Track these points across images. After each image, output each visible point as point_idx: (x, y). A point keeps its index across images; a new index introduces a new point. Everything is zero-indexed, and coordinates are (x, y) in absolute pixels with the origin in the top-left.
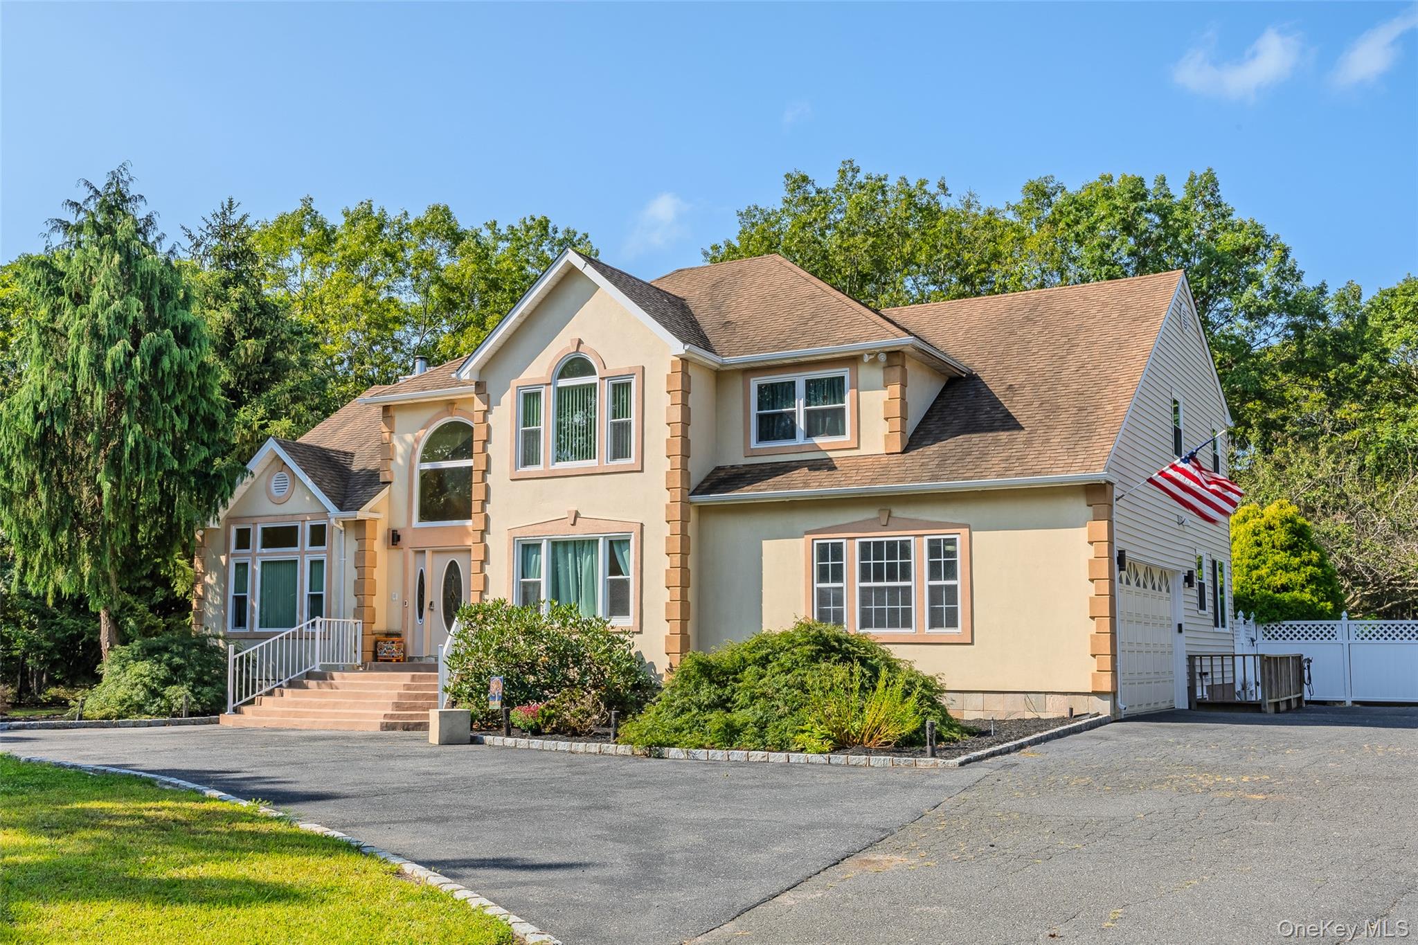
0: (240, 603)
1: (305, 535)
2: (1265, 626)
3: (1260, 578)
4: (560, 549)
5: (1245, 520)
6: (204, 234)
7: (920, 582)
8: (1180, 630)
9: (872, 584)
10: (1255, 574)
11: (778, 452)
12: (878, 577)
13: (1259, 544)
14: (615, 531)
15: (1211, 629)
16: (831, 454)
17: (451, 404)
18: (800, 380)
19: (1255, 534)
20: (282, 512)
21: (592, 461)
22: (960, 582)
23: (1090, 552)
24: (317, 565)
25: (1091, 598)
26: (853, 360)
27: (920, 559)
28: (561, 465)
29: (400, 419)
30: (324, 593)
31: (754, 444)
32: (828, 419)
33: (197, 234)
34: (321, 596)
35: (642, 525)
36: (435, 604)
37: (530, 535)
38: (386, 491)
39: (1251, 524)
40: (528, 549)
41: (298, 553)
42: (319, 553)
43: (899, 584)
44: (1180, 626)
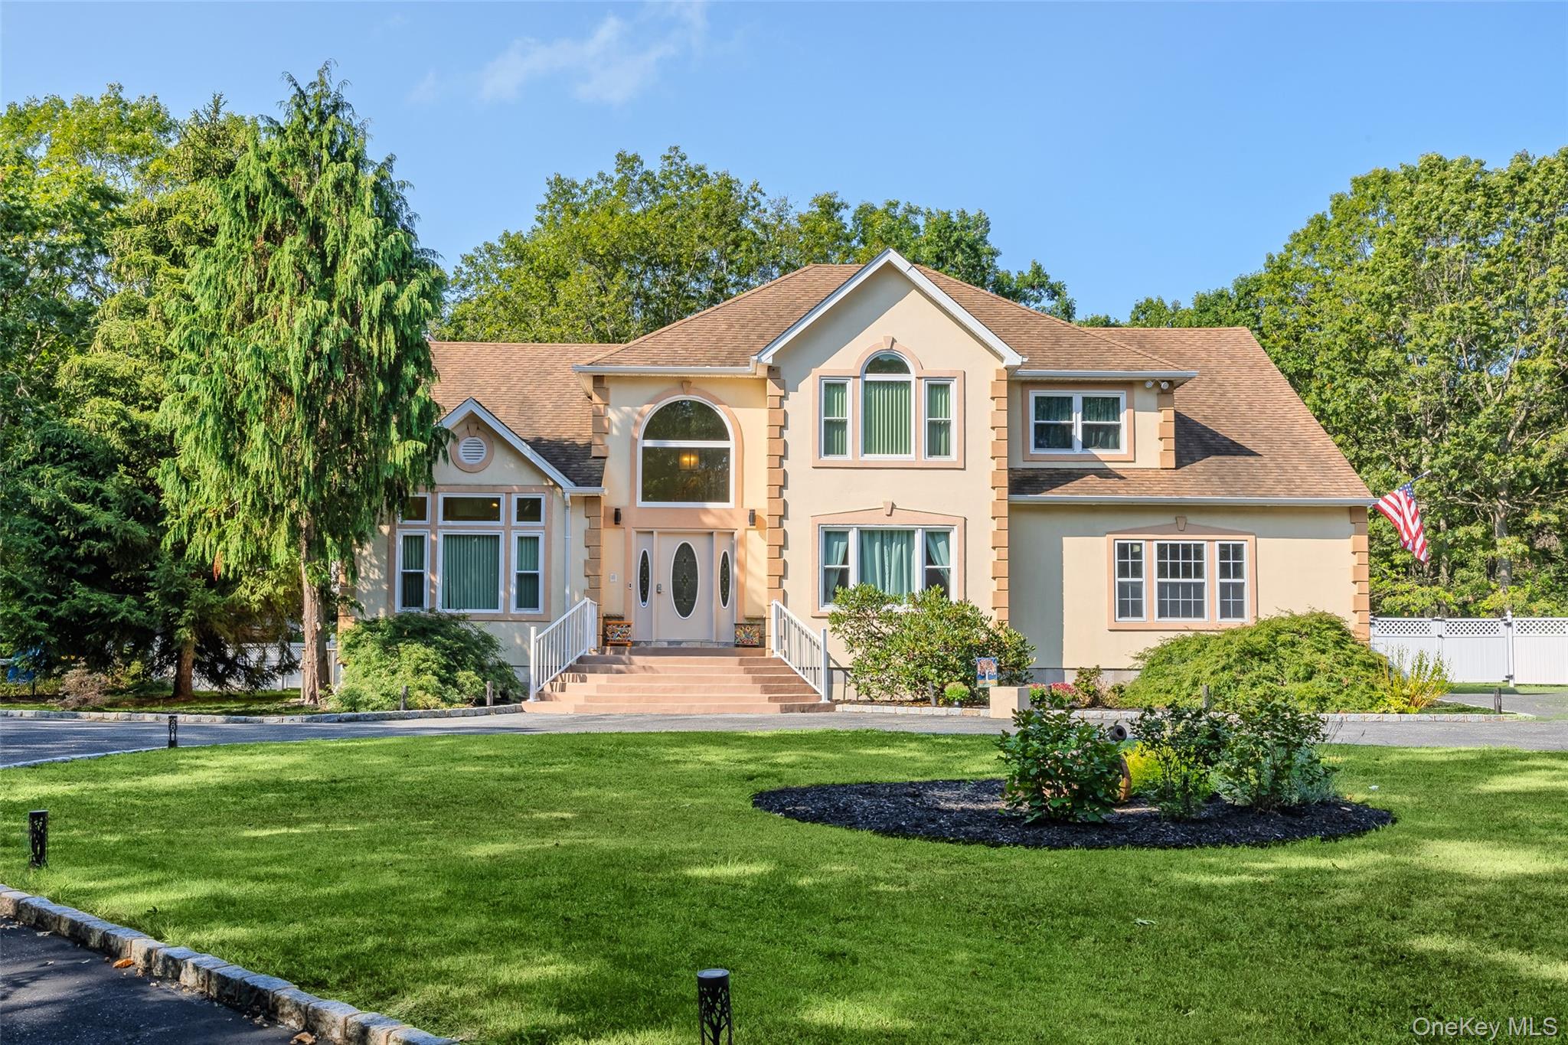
0: (414, 580)
1: (509, 508)
4: (866, 537)
7: (1212, 579)
9: (1169, 580)
11: (1053, 458)
12: (1175, 574)
14: (936, 523)
16: (1109, 465)
17: (684, 382)
18: (1077, 397)
20: (476, 482)
21: (908, 455)
22: (1247, 579)
23: (1354, 560)
24: (529, 543)
26: (1128, 384)
27: (1211, 560)
28: (868, 457)
29: (614, 391)
30: (541, 571)
31: (1032, 450)
32: (1101, 434)
34: (536, 576)
35: (967, 519)
36: (663, 589)
37: (836, 522)
40: (832, 536)
41: (503, 528)
42: (530, 528)
43: (1193, 580)
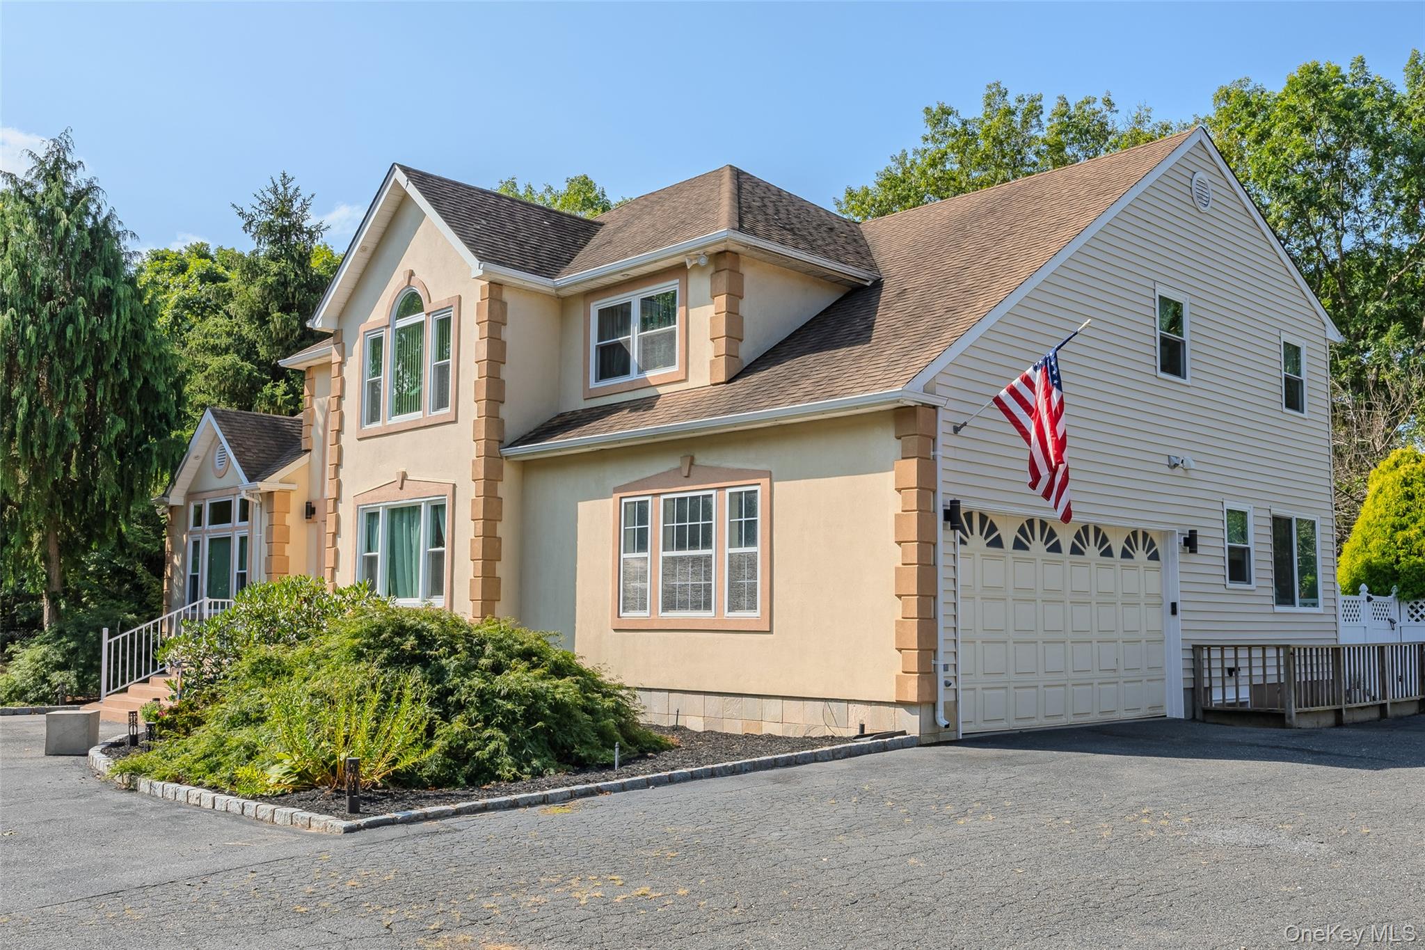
0: (195, 579)
1: (236, 511)
2: (1412, 603)
3: (1407, 541)
5: (1396, 465)
6: (257, 211)
7: (721, 550)
8: (1174, 612)
9: (675, 553)
10: (1400, 536)
11: (613, 391)
12: (681, 545)
13: (1410, 497)
14: (433, 493)
15: (1270, 609)
16: (659, 390)
18: (634, 298)
19: (1406, 483)
20: (223, 486)
21: (419, 413)
22: (760, 549)
23: (898, 504)
24: (243, 540)
25: (897, 569)
27: (721, 520)
28: (396, 420)
29: (319, 381)
30: (247, 571)
31: (593, 384)
33: (248, 211)
34: (245, 575)
35: (454, 486)
37: (371, 502)
38: (305, 459)
39: (1402, 471)
40: (370, 519)
41: (231, 529)
42: (245, 529)
43: (700, 552)
44: (1174, 605)
